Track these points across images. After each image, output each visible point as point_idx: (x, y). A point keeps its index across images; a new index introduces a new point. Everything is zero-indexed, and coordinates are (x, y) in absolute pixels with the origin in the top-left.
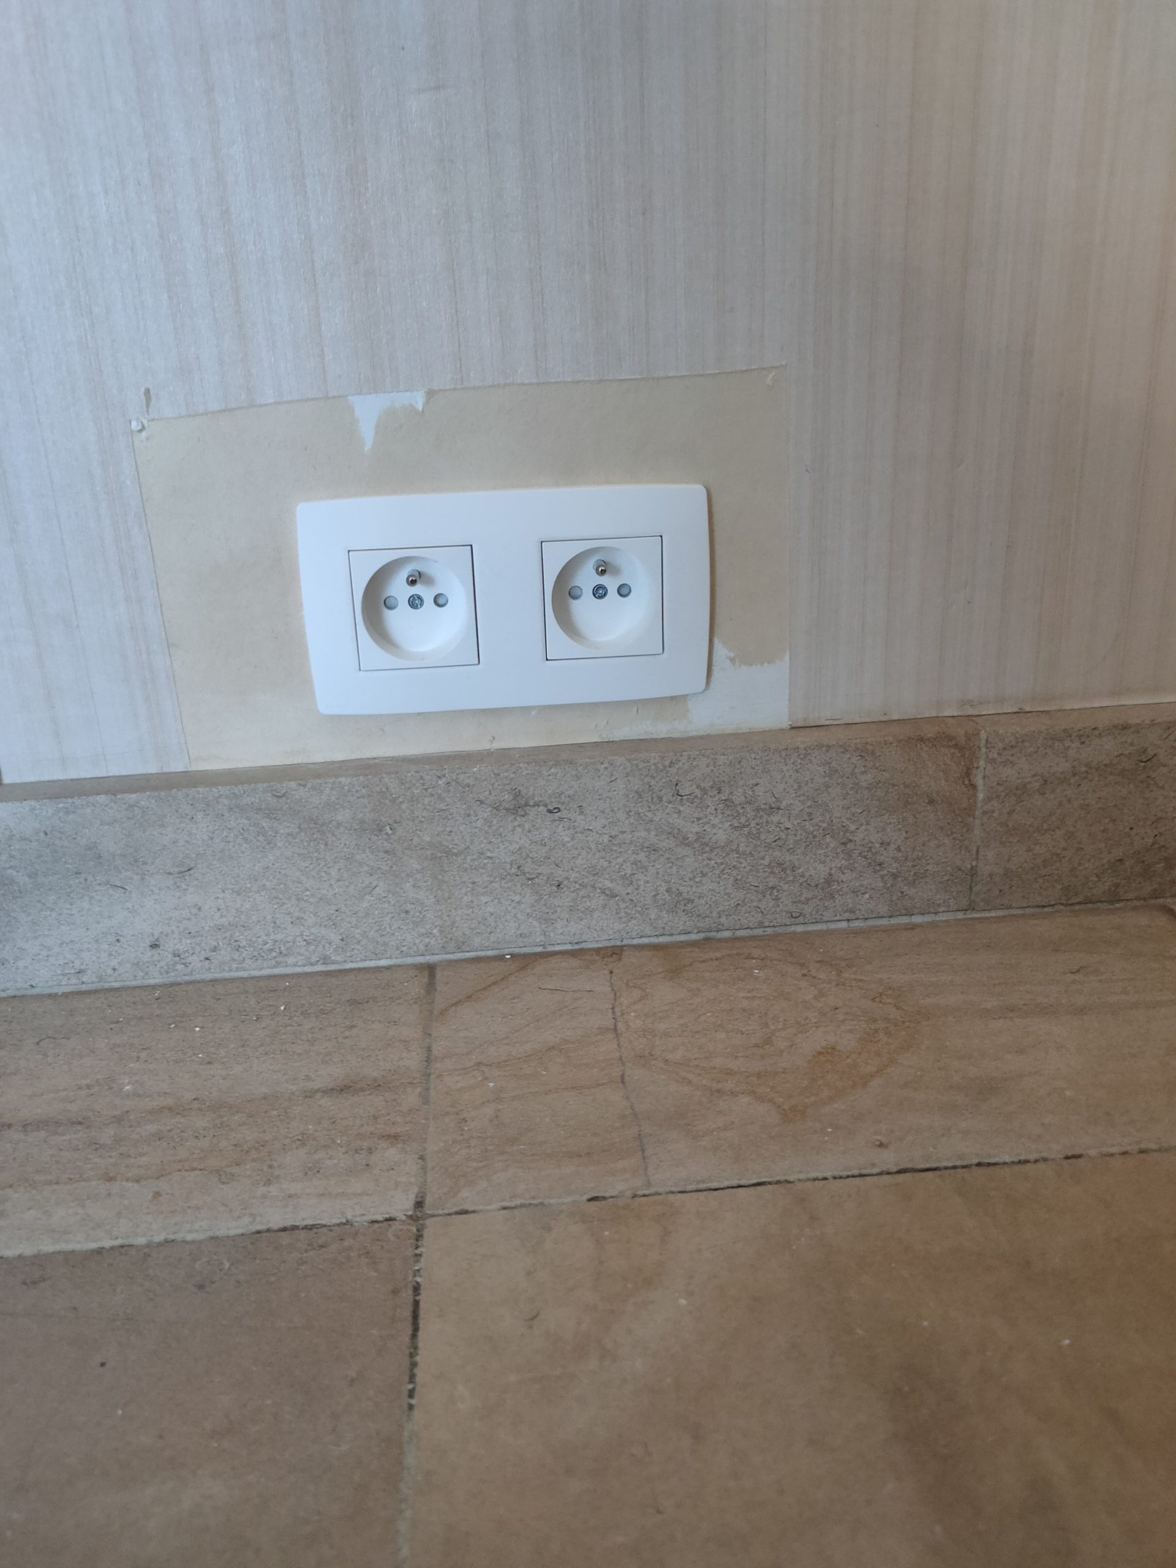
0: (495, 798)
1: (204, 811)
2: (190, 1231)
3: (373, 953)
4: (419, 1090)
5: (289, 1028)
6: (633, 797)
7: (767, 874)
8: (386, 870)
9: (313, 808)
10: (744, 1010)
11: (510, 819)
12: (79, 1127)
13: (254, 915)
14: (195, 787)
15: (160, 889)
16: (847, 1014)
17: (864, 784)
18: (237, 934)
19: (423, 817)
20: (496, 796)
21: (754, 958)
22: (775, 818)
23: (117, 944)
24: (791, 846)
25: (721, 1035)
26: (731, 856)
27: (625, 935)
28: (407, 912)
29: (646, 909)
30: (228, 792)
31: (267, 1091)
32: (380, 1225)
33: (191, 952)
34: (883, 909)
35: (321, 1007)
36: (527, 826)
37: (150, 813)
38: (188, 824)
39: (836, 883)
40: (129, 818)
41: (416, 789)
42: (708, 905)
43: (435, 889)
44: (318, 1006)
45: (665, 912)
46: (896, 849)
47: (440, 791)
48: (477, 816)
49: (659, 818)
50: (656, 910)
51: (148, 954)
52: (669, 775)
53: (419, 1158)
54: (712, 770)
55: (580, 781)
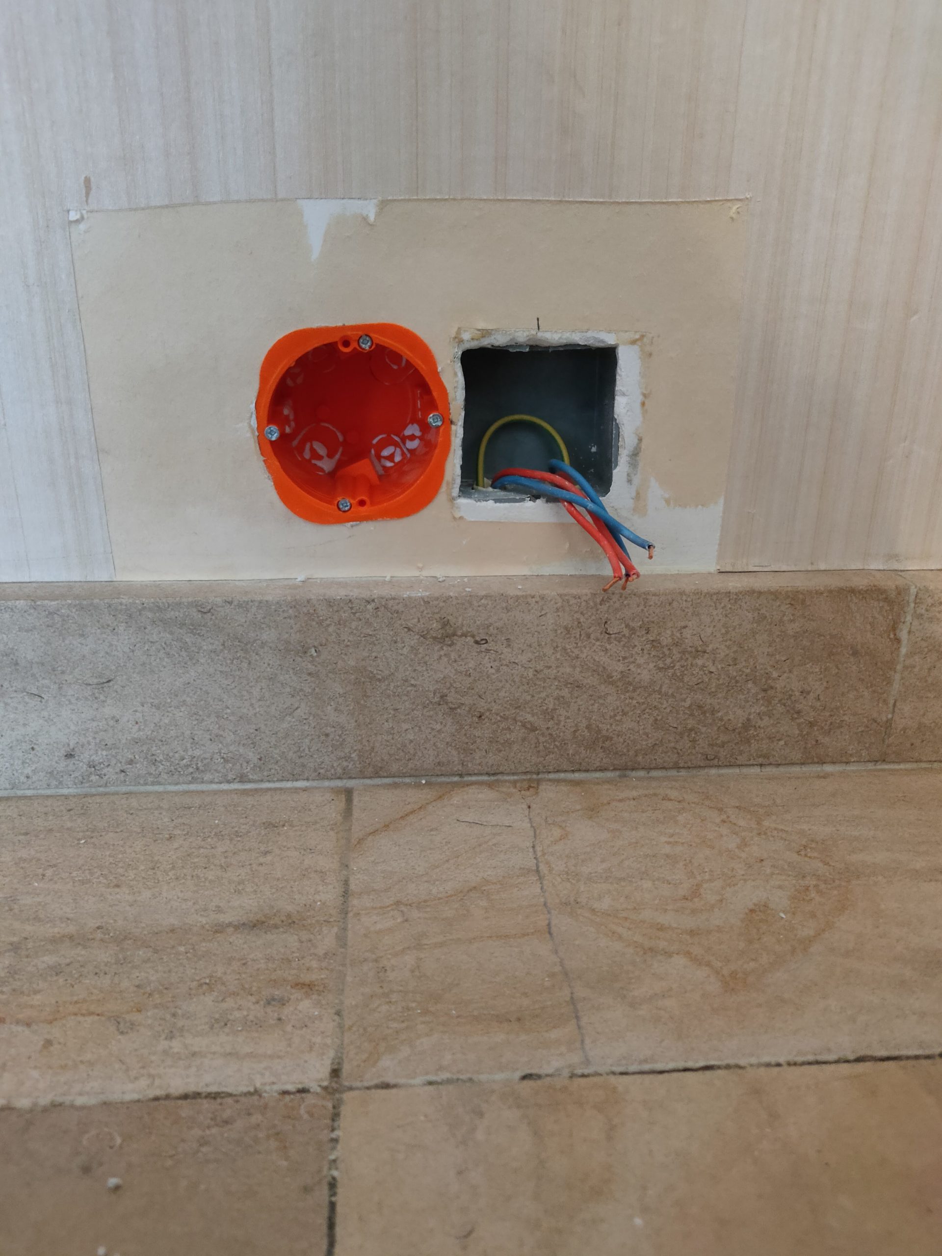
0: (423, 626)
1: (126, 623)
5: (202, 850)
6: (561, 633)
8: (308, 692)
9: (238, 626)
11: (436, 648)
13: (172, 730)
14: (118, 598)
15: (77, 699)
16: (773, 867)
17: (790, 632)
18: (154, 748)
19: (349, 641)
20: (424, 624)
22: (700, 662)
23: (32, 752)
24: (713, 690)
26: (653, 696)
27: (541, 768)
28: (327, 735)
29: (565, 744)
30: (152, 605)
31: (176, 923)
32: (292, 1096)
33: (106, 764)
34: (797, 756)
35: (236, 829)
36: (453, 656)
37: (71, 621)
38: (108, 635)
39: (753, 729)
40: (48, 626)
42: (626, 744)
43: (356, 713)
44: (233, 828)
46: (815, 698)
47: (368, 616)
48: (403, 643)
49: (585, 655)
50: (574, 746)
51: (63, 764)
52: (599, 612)
53: (336, 1014)
54: (642, 610)
55: (510, 613)
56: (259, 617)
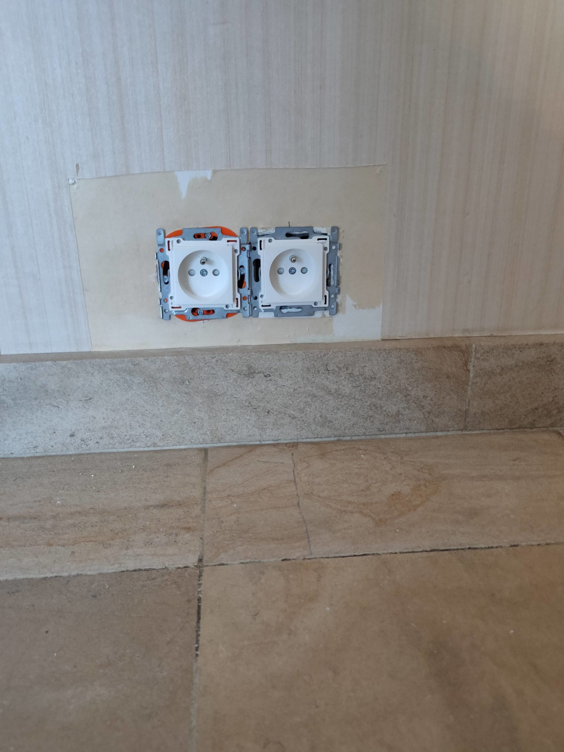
1: (99, 371)
2: (89, 571)
3: (177, 442)
4: (200, 507)
5: (137, 476)
6: (306, 370)
7: (368, 410)
8: (185, 402)
9: (152, 371)
10: (356, 473)
11: (246, 379)
12: (35, 520)
13: (121, 422)
14: (95, 359)
15: (76, 408)
16: (405, 476)
17: (416, 368)
18: (112, 431)
19: (204, 377)
20: (239, 368)
21: (361, 450)
22: (373, 383)
23: (54, 434)
24: (380, 397)
25: (345, 485)
26: (352, 400)
27: (299, 437)
28: (195, 423)
29: (310, 425)
30: (110, 362)
31: (126, 505)
32: (182, 569)
33: (90, 439)
34: (423, 428)
35: (152, 467)
36: (254, 383)
37: (72, 371)
38: (90, 377)
39: (401, 415)
40: (62, 373)
41: (201, 363)
42: (339, 424)
43: (209, 412)
44: (151, 466)
45: (318, 427)
46: (430, 400)
47: (213, 365)
48: (230, 377)
49: (318, 381)
50: (314, 426)
51: (69, 439)
52: (323, 360)
53: (200, 539)
54: (344, 359)
55: (280, 362)
56: (161, 366)
